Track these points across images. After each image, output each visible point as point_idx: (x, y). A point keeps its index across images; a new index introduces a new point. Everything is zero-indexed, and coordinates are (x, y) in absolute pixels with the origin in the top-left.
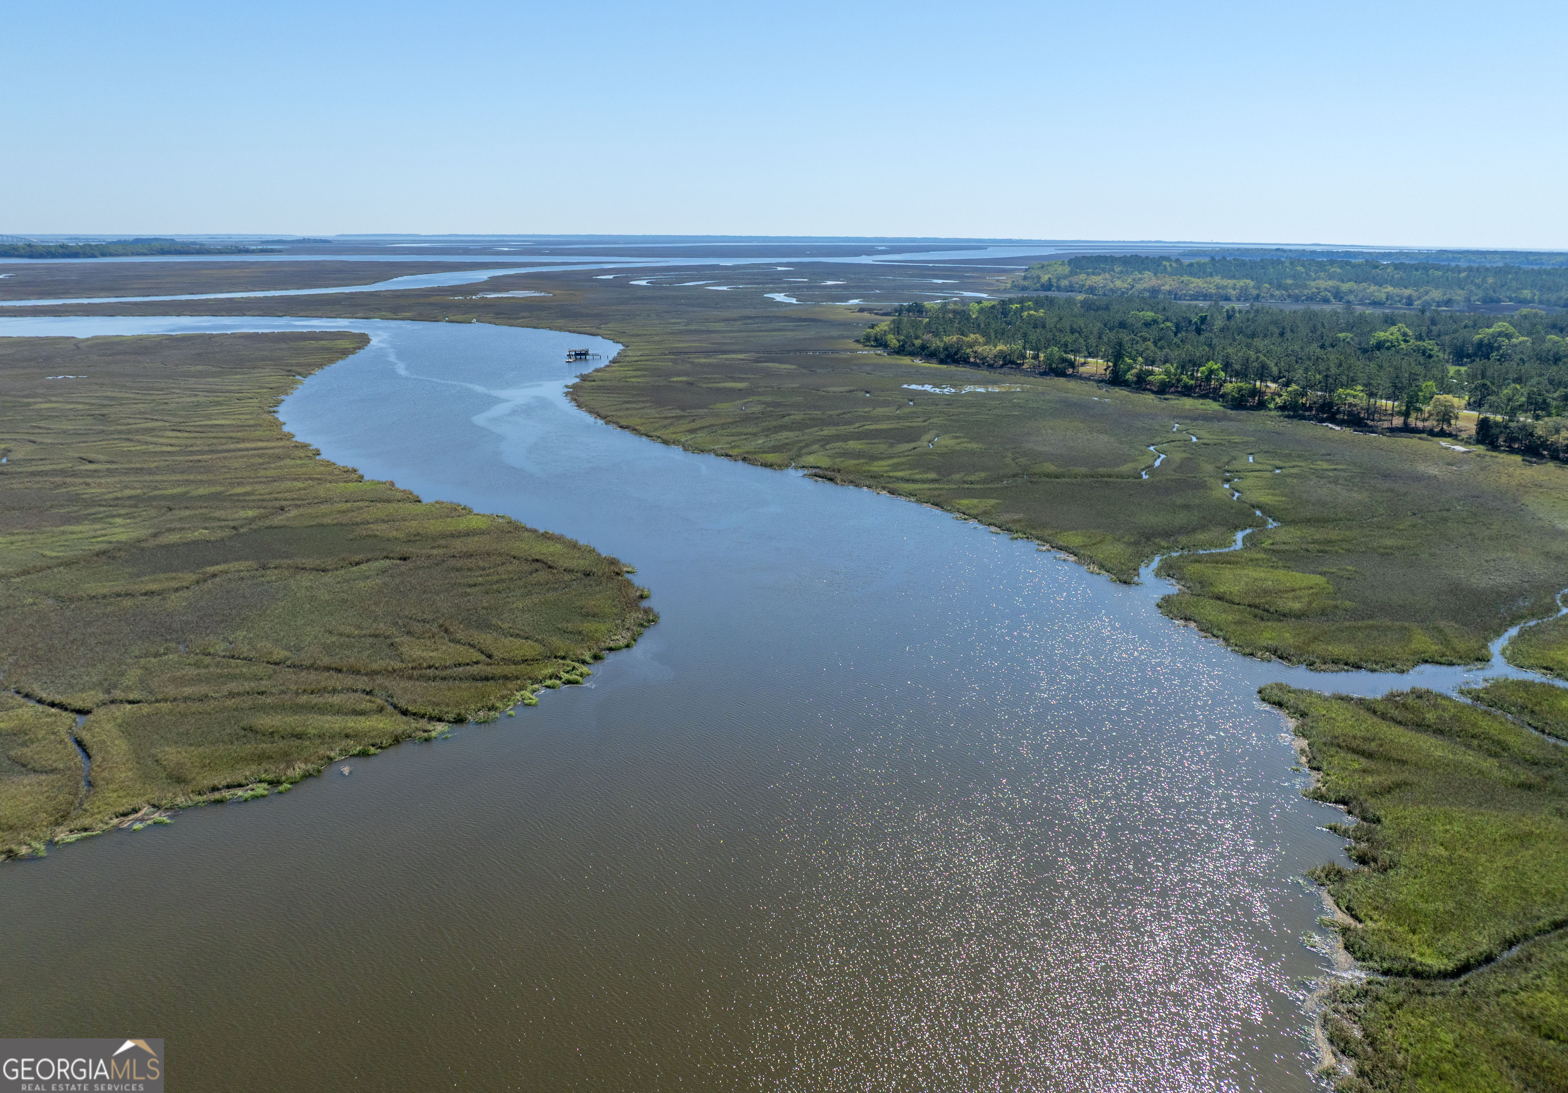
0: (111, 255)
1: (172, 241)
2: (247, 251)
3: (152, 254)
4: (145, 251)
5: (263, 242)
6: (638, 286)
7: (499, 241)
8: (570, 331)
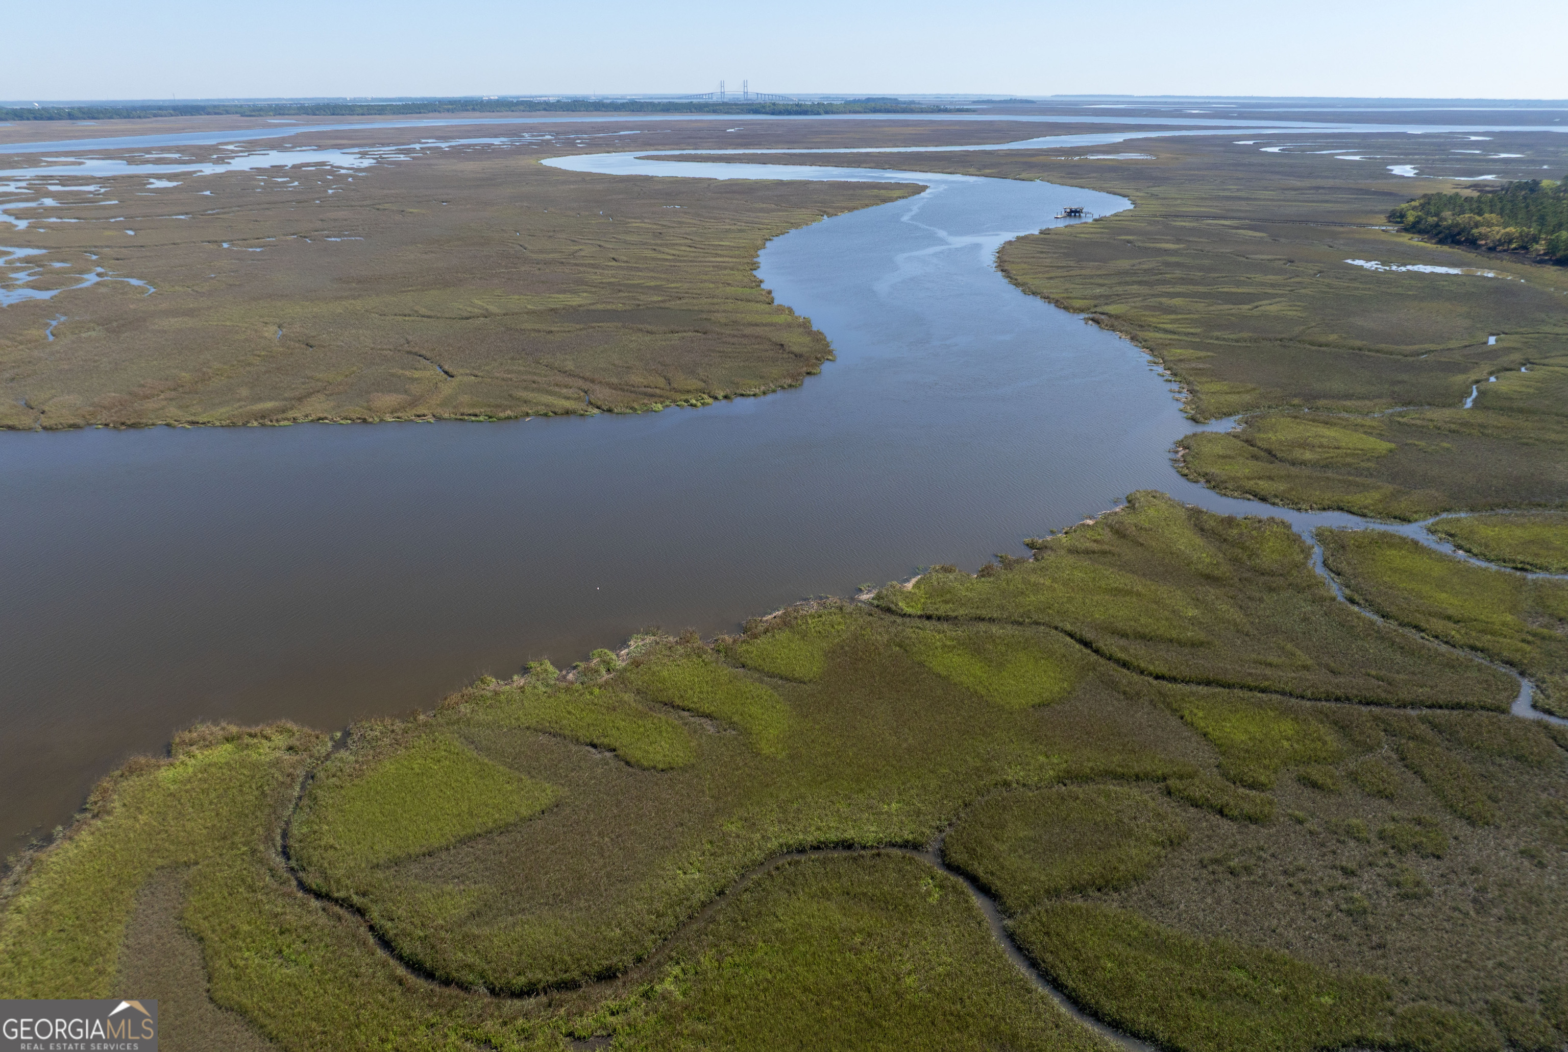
0: (833, 113)
1: (895, 100)
2: (946, 111)
3: (865, 112)
4: (860, 109)
5: (974, 102)
6: (1266, 152)
7: (1205, 103)
8: (1110, 193)
